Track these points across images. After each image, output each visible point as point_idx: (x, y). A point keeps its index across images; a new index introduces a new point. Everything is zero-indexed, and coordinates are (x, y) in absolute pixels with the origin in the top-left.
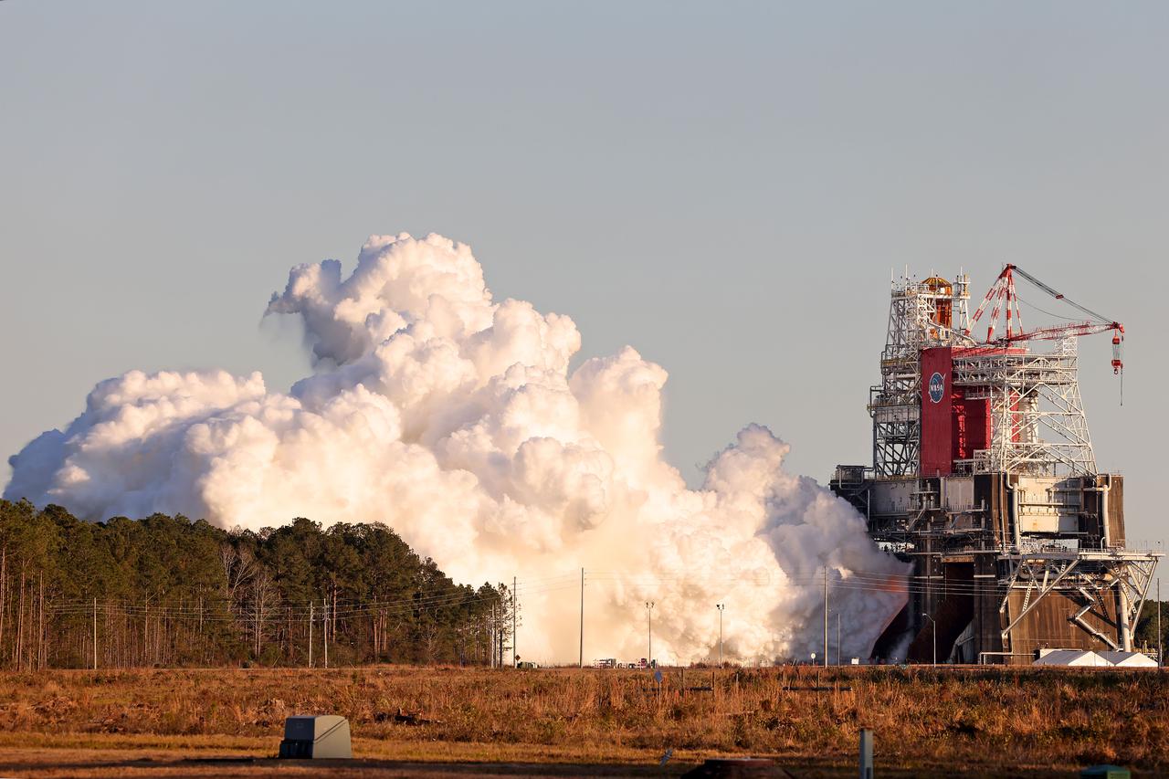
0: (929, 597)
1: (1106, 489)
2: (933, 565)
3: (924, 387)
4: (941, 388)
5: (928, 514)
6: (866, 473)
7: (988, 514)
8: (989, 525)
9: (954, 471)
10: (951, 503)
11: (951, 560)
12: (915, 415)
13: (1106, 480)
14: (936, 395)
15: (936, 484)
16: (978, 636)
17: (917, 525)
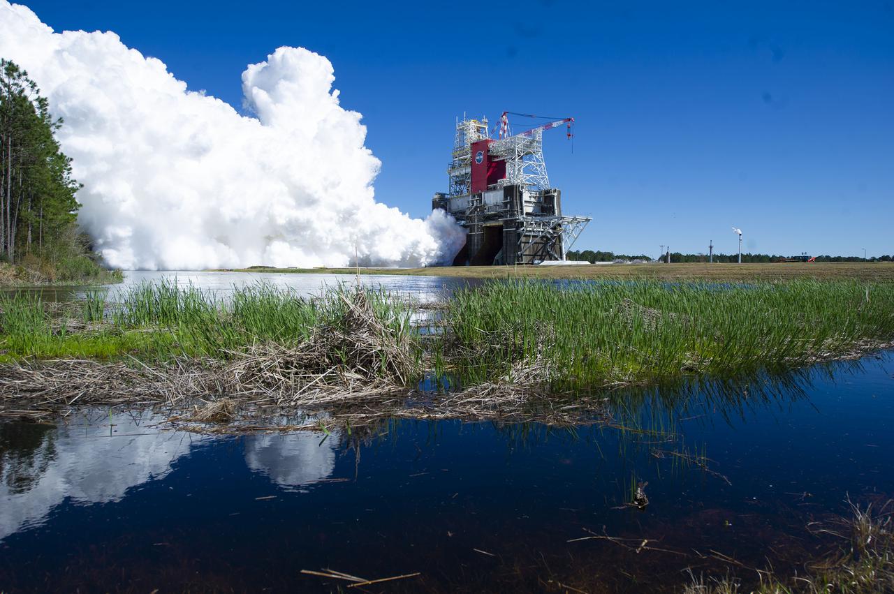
0: (476, 241)
1: (556, 194)
2: (478, 228)
3: (473, 157)
4: (482, 157)
5: (476, 207)
6: (446, 196)
7: (511, 203)
8: (512, 207)
9: (489, 190)
10: (488, 202)
11: (488, 225)
12: (469, 170)
13: (555, 191)
14: (479, 161)
15: (480, 196)
16: (505, 255)
17: (471, 213)
